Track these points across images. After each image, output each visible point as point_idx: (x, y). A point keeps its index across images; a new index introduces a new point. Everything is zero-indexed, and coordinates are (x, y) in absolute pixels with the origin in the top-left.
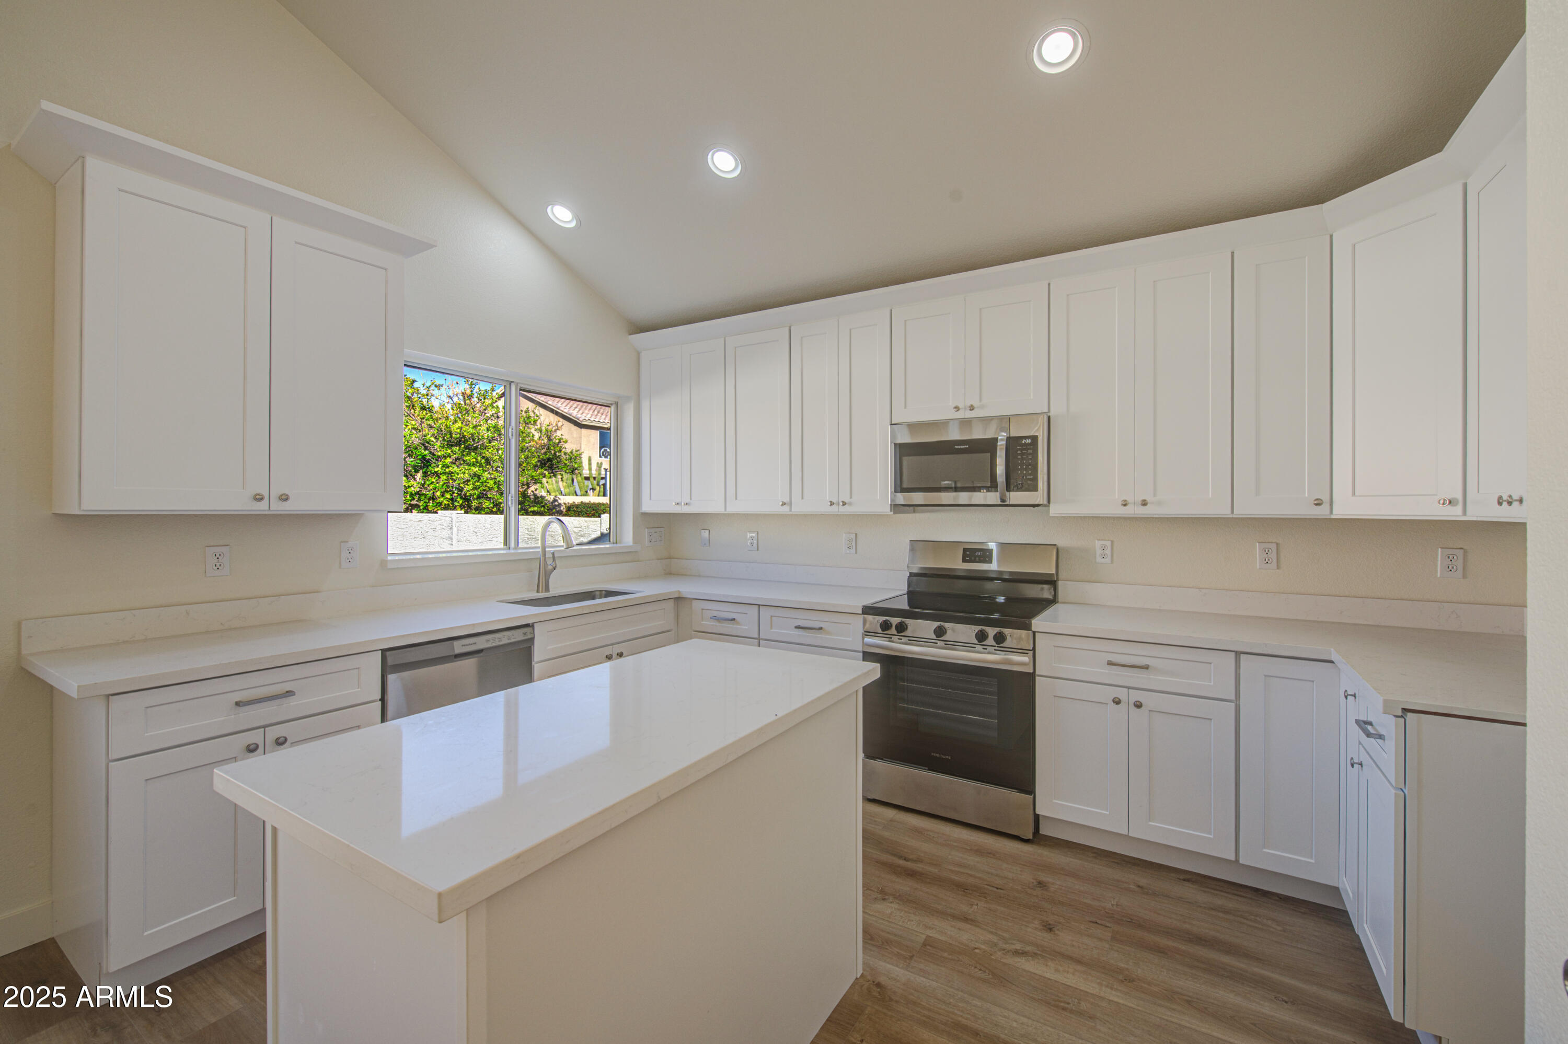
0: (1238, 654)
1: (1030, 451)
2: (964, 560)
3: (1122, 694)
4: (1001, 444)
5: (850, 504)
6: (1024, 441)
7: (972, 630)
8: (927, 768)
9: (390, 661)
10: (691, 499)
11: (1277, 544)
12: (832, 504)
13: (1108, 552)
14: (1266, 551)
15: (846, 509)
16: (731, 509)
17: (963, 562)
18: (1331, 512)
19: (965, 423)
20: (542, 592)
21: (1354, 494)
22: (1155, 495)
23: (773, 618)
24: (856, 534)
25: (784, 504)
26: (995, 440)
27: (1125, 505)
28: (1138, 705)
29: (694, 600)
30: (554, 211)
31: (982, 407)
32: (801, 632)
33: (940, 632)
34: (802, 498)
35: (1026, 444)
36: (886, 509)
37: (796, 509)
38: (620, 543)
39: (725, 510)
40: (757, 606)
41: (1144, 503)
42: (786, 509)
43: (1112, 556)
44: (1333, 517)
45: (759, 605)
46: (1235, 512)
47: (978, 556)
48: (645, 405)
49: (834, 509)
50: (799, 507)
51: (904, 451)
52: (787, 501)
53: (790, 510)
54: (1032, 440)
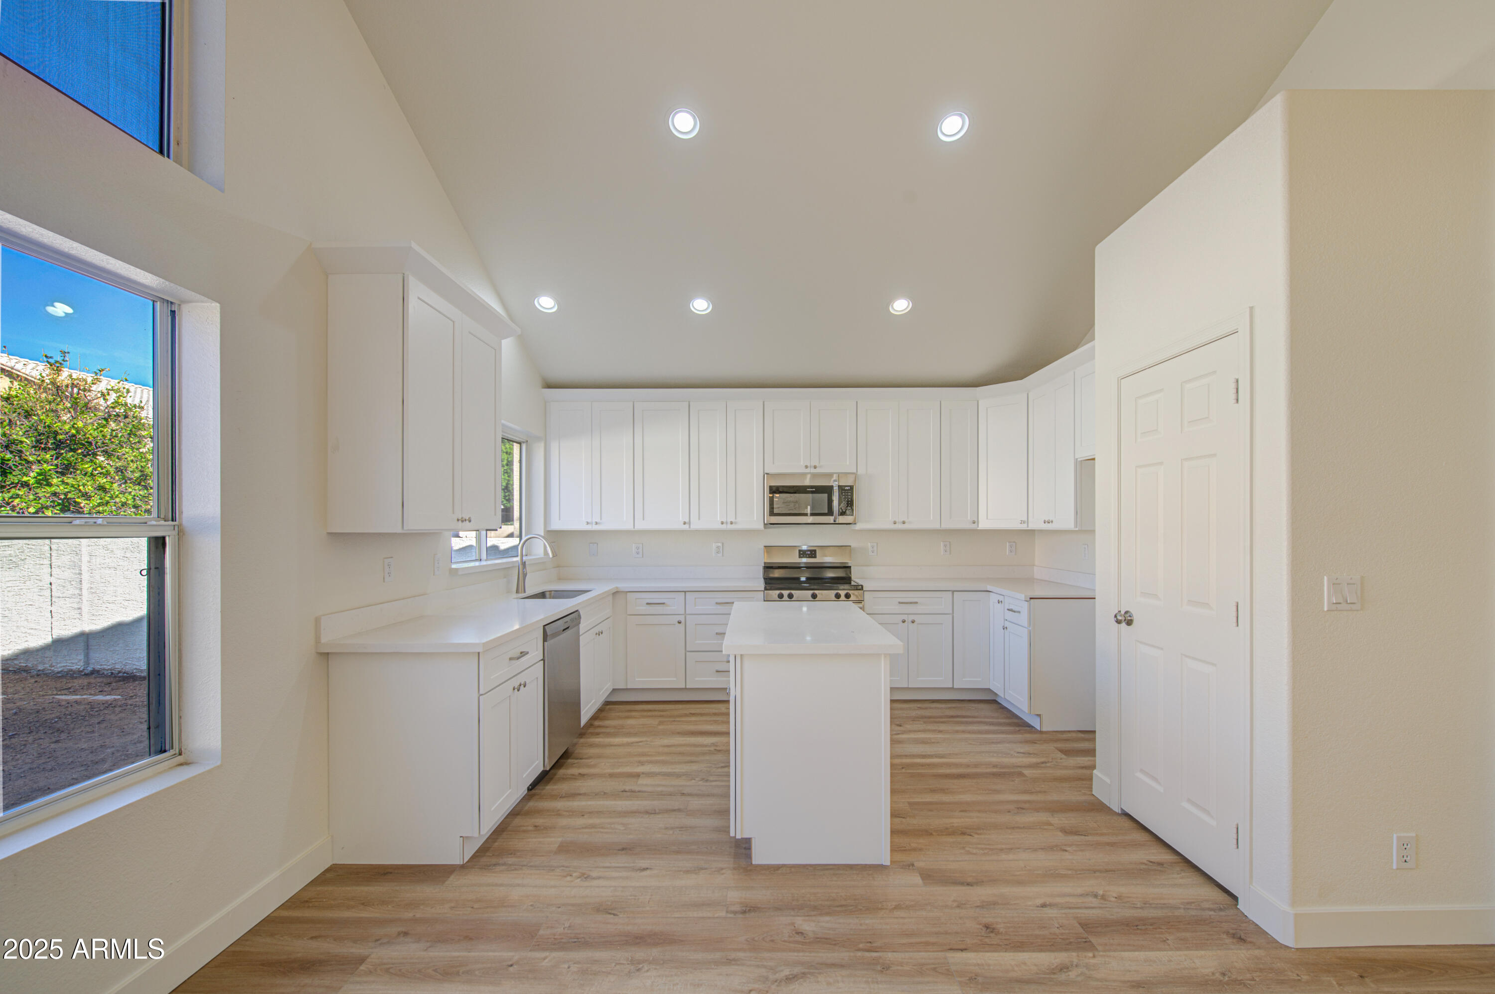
0: (953, 592)
1: (849, 494)
2: (800, 557)
3: (905, 617)
4: (836, 489)
5: (736, 523)
6: (846, 488)
7: (832, 593)
9: (549, 632)
10: (601, 519)
11: (950, 542)
12: (722, 523)
13: (875, 548)
14: (945, 546)
15: (733, 527)
16: (640, 525)
18: (978, 527)
19: (814, 476)
20: (521, 593)
21: (987, 518)
22: (908, 518)
23: (698, 599)
24: (723, 543)
25: (685, 523)
26: (832, 487)
27: (895, 523)
28: (913, 622)
29: (628, 593)
30: (540, 302)
31: (821, 467)
32: (719, 607)
33: (814, 596)
34: (699, 519)
35: (847, 490)
36: (761, 526)
37: (693, 527)
38: (530, 555)
39: (633, 527)
40: (684, 593)
41: (904, 523)
42: (686, 527)
43: (877, 552)
44: (978, 529)
45: (685, 592)
46: (942, 527)
47: (808, 554)
48: (554, 446)
49: (724, 527)
50: (696, 525)
51: (774, 490)
52: (687, 520)
53: (690, 527)
54: (852, 488)
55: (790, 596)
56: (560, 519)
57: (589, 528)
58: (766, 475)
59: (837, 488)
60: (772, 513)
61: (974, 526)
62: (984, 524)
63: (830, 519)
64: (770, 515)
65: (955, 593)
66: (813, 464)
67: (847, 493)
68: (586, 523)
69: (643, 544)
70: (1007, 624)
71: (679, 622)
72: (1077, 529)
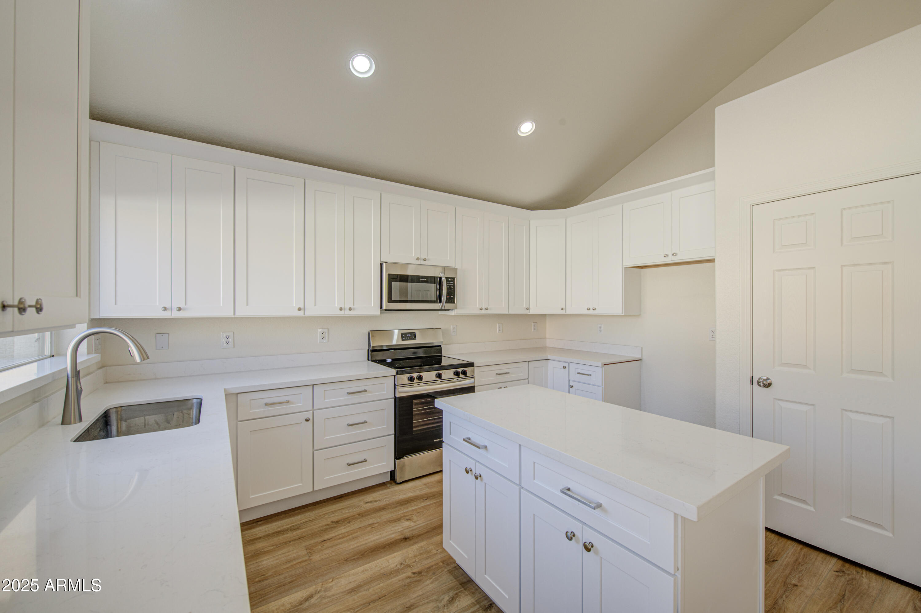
2: (403, 340)
6: (450, 280)
8: (427, 451)
12: (341, 310)
15: (352, 313)
17: (402, 340)
22: (488, 305)
23: (326, 392)
26: (441, 278)
27: (481, 310)
31: (430, 260)
33: (438, 377)
34: (315, 304)
35: (450, 281)
36: (380, 313)
39: (235, 314)
42: (301, 313)
43: (457, 333)
47: (408, 337)
49: (342, 313)
50: (311, 311)
51: (392, 278)
52: (302, 306)
53: (305, 314)
54: (454, 279)
55: (420, 378)
56: (116, 304)
57: (167, 314)
58: (384, 265)
59: (445, 279)
60: (390, 300)
61: (527, 312)
62: (532, 311)
63: (438, 306)
64: (388, 302)
65: (529, 362)
66: (423, 257)
67: (451, 284)
68: (163, 309)
69: (234, 332)
70: (571, 384)
71: (307, 420)
72: (623, 314)
